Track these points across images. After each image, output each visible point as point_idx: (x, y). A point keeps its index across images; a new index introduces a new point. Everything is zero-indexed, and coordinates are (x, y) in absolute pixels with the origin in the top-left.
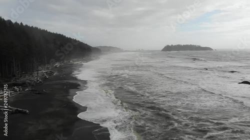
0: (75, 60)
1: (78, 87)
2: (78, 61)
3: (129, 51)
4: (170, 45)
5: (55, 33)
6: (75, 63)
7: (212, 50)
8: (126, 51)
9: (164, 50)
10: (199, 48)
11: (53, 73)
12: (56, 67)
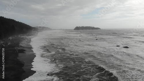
0: (21, 35)
1: (24, 52)
2: (23, 36)
3: (55, 30)
4: (78, 27)
5: (9, 18)
6: (22, 37)
7: (100, 29)
8: (54, 30)
9: (75, 29)
10: (93, 28)
11: (8, 43)
12: (10, 39)
